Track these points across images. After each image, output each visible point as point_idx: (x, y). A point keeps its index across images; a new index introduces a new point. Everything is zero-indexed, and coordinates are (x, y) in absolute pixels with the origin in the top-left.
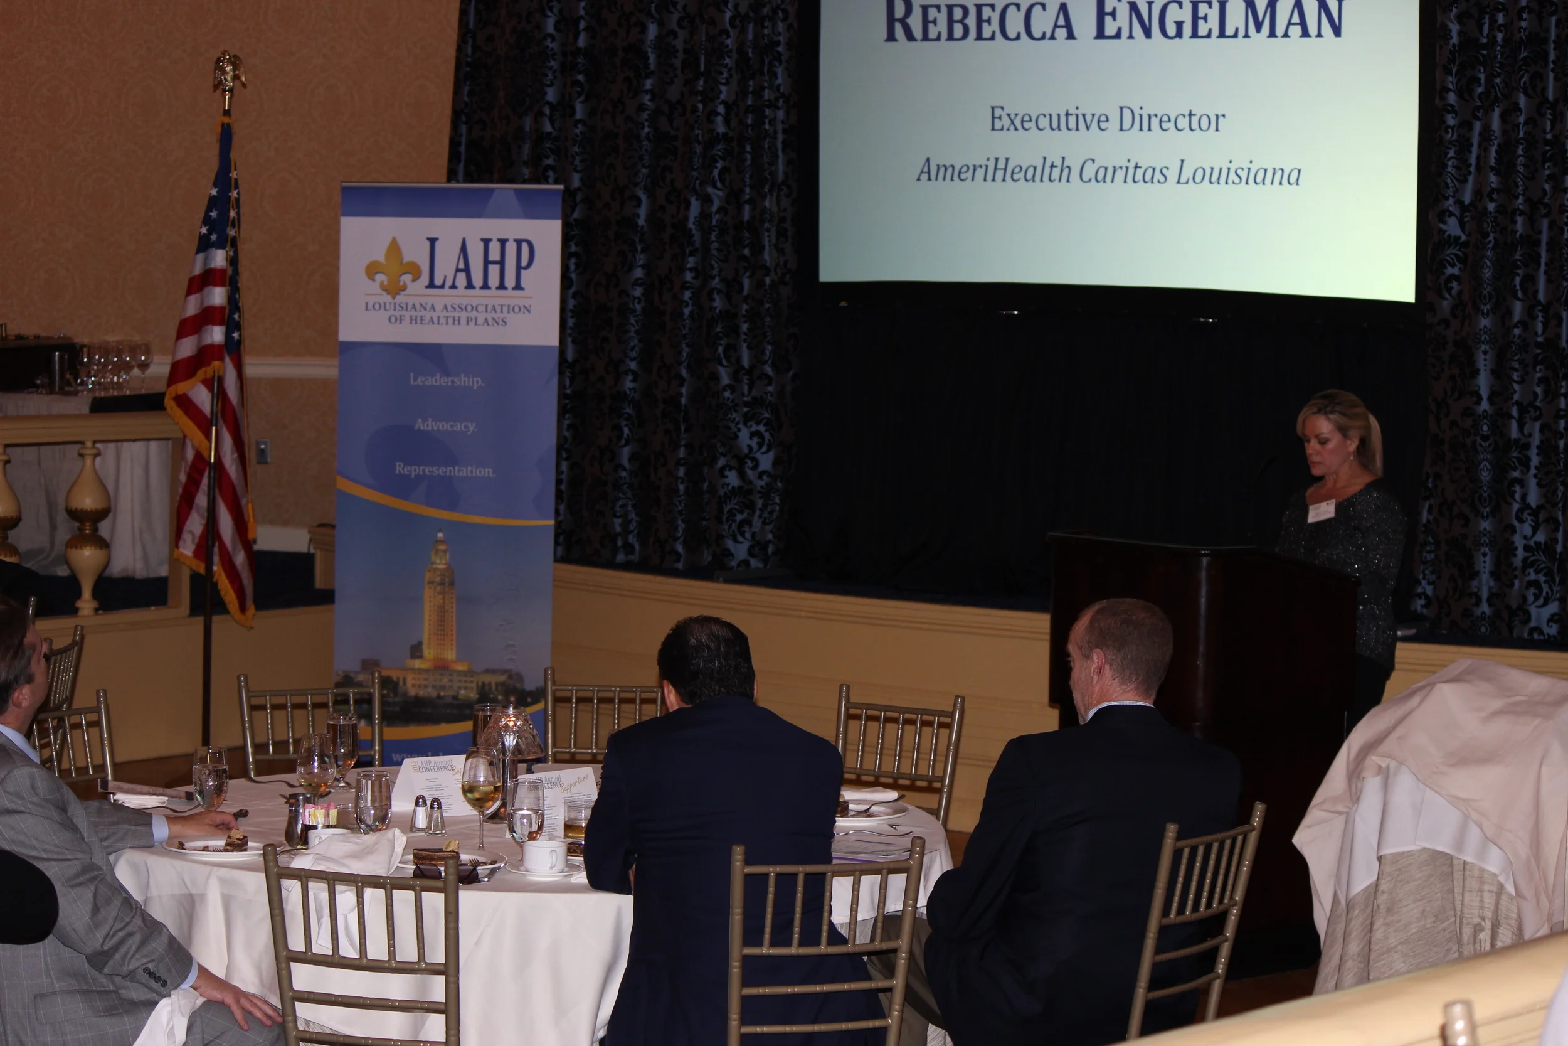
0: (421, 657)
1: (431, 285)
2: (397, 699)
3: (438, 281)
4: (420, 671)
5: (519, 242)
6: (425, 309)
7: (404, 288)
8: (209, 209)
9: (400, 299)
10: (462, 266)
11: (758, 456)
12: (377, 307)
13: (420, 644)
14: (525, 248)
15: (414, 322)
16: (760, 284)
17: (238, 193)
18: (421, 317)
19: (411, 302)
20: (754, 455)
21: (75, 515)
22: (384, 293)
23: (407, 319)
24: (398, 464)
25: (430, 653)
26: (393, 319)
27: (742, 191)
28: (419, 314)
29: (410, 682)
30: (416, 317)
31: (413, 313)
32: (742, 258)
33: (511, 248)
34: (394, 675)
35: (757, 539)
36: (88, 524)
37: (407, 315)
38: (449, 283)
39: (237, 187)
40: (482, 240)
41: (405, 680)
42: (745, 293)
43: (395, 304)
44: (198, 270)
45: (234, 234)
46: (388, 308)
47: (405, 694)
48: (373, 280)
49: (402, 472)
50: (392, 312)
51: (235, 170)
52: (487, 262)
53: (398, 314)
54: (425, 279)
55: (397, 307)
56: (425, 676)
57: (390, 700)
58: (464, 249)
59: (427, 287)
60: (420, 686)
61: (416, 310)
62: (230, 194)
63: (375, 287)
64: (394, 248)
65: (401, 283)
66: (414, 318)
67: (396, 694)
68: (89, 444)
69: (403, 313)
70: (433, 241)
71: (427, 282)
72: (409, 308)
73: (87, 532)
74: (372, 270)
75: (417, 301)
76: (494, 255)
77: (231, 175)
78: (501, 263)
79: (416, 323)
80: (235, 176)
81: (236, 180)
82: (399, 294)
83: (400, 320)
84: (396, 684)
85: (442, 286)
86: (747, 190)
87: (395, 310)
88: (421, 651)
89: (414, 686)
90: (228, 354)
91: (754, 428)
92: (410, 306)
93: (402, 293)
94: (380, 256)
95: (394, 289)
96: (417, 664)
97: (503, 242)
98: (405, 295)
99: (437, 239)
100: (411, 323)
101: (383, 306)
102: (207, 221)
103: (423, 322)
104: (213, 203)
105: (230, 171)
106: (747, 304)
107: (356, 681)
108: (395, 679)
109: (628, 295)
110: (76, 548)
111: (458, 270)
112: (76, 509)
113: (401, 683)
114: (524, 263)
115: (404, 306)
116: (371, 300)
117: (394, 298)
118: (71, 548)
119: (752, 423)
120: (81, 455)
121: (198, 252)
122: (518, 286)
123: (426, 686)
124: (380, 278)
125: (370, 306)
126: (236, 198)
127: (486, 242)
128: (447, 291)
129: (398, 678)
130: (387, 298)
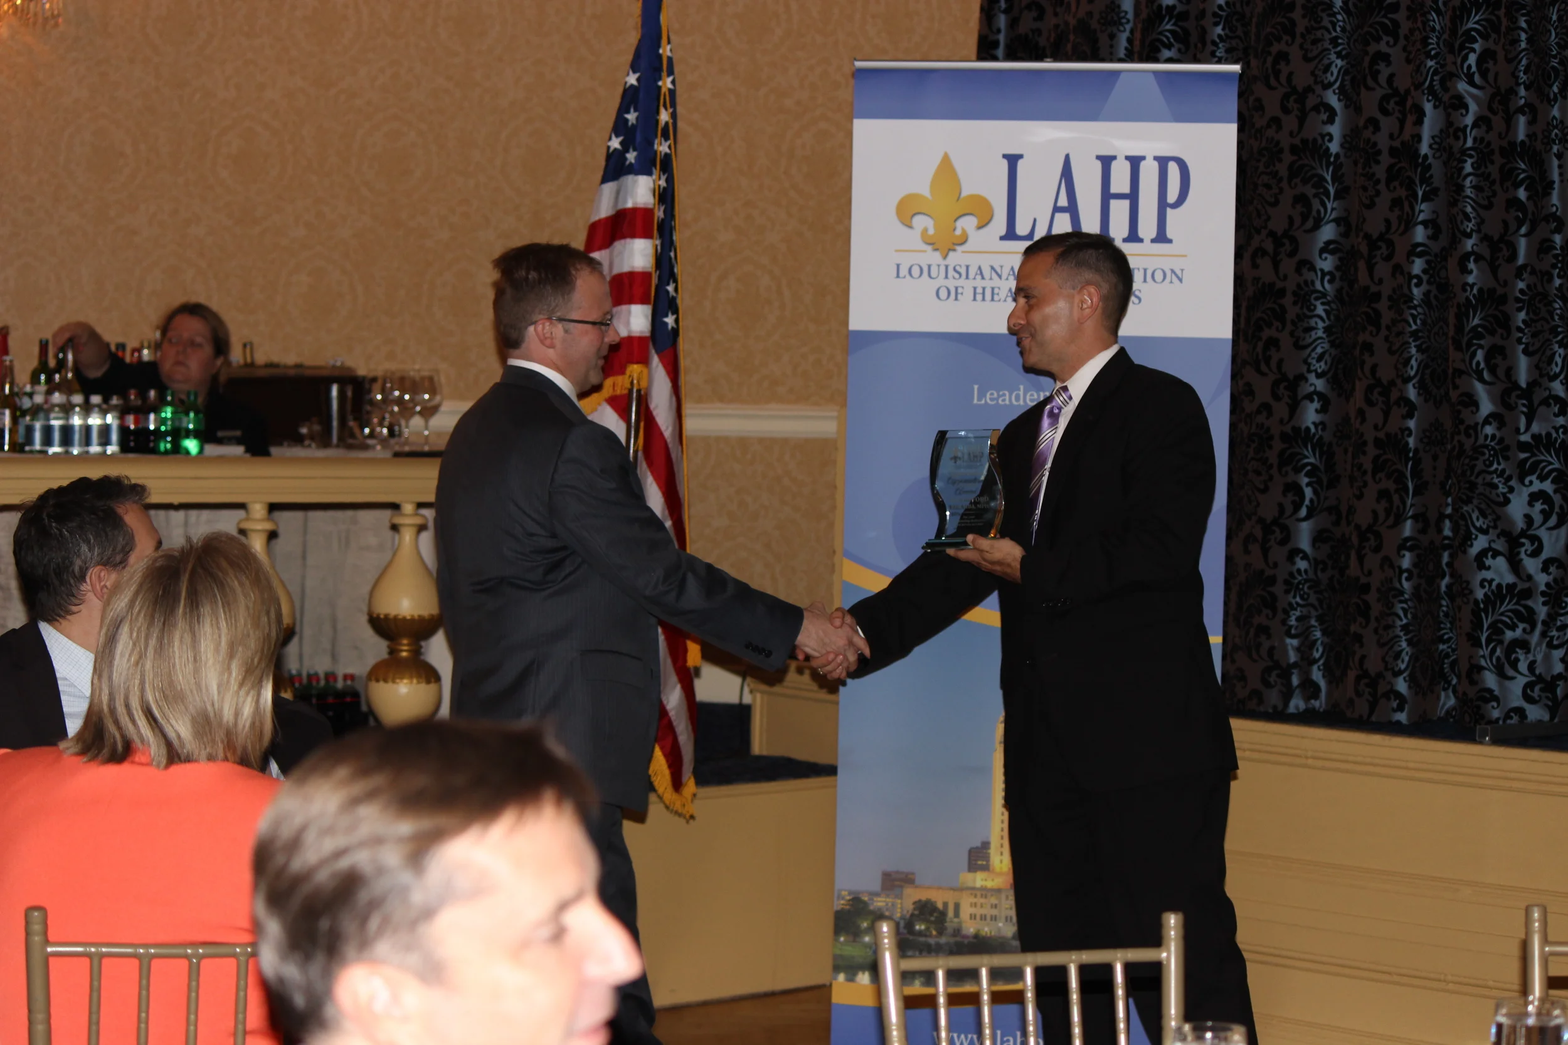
0: (986, 868)
1: (1011, 235)
2: (943, 940)
3: (1022, 229)
4: (985, 892)
5: (1163, 162)
6: (1000, 277)
7: (963, 240)
8: (623, 109)
9: (954, 258)
10: (1063, 202)
11: (1543, 533)
12: (916, 271)
13: (986, 845)
14: (1173, 169)
15: (979, 297)
16: (1545, 247)
17: (673, 82)
18: (993, 289)
19: (974, 262)
20: (1538, 533)
21: (383, 626)
22: (929, 248)
23: (969, 293)
25: (1001, 862)
26: (943, 294)
27: (1512, 91)
28: (988, 284)
29: (966, 911)
30: (984, 289)
31: (979, 283)
32: (1514, 202)
33: (1149, 173)
34: (939, 898)
35: (1537, 672)
36: (405, 641)
37: (967, 286)
39: (671, 72)
40: (1098, 157)
41: (957, 907)
42: (1521, 261)
43: (947, 267)
44: (604, 210)
45: (668, 151)
46: (934, 274)
47: (957, 932)
48: (911, 227)
50: (941, 281)
51: (669, 42)
52: (1107, 196)
53: (951, 284)
54: (999, 225)
55: (951, 273)
56: (993, 900)
57: (932, 941)
58: (1067, 173)
59: (1002, 238)
60: (983, 918)
61: (983, 278)
62: (660, 83)
63: (912, 238)
64: (946, 171)
65: (958, 232)
66: (979, 290)
67: (941, 932)
68: (408, 508)
69: (961, 282)
70: (1013, 160)
71: (1003, 231)
72: (971, 275)
73: (404, 654)
74: (908, 209)
75: (985, 262)
76: (1120, 182)
77: (661, 51)
78: (1133, 196)
79: (984, 299)
80: (669, 54)
81: (670, 59)
82: (954, 250)
83: (956, 294)
84: (943, 914)
86: (1522, 92)
87: (946, 277)
88: (987, 858)
89: (973, 917)
90: (657, 352)
91: (1537, 486)
92: (973, 271)
93: (959, 248)
94: (923, 188)
95: (946, 242)
96: (980, 880)
97: (1135, 162)
98: (963, 252)
99: (1021, 156)
100: (975, 299)
101: (926, 271)
102: (620, 127)
103: (996, 298)
104: (630, 97)
105: (659, 46)
106: (1522, 280)
107: (871, 908)
108: (940, 906)
109: (1312, 268)
110: (386, 681)
111: (1057, 209)
112: (386, 616)
113: (951, 913)
114: (1172, 196)
115: (963, 271)
116: (906, 262)
117: (945, 257)
118: (377, 681)
119: (1533, 478)
120: (395, 528)
121: (604, 180)
122: (1161, 237)
123: (994, 918)
124: (920, 222)
125: (904, 271)
126: (670, 90)
127: (1106, 161)
129: (945, 904)
130: (935, 258)
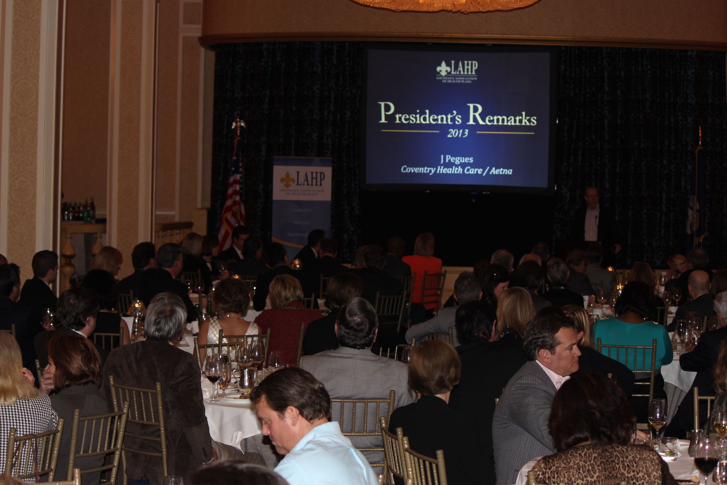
1: (298, 184)
3: (300, 183)
5: (321, 173)
6: (296, 191)
7: (290, 185)
9: (289, 188)
10: (306, 179)
12: (283, 190)
14: (322, 175)
19: (292, 189)
24: (288, 233)
26: (287, 194)
30: (294, 193)
33: (319, 175)
37: (291, 193)
38: (302, 184)
43: (288, 189)
44: (232, 180)
45: (242, 170)
48: (282, 183)
49: (290, 235)
52: (312, 178)
54: (296, 183)
58: (306, 175)
61: (293, 191)
62: (240, 159)
63: (282, 185)
64: (288, 175)
70: (298, 173)
74: (282, 180)
75: (294, 189)
76: (314, 176)
78: (316, 178)
79: (294, 195)
83: (289, 194)
85: (301, 185)
87: (288, 191)
95: (287, 185)
97: (317, 173)
98: (291, 187)
100: (292, 195)
111: (305, 180)
114: (322, 178)
115: (290, 190)
116: (282, 188)
122: (321, 185)
124: (284, 182)
125: (281, 190)
127: (312, 173)
128: (302, 186)
130: (285, 188)
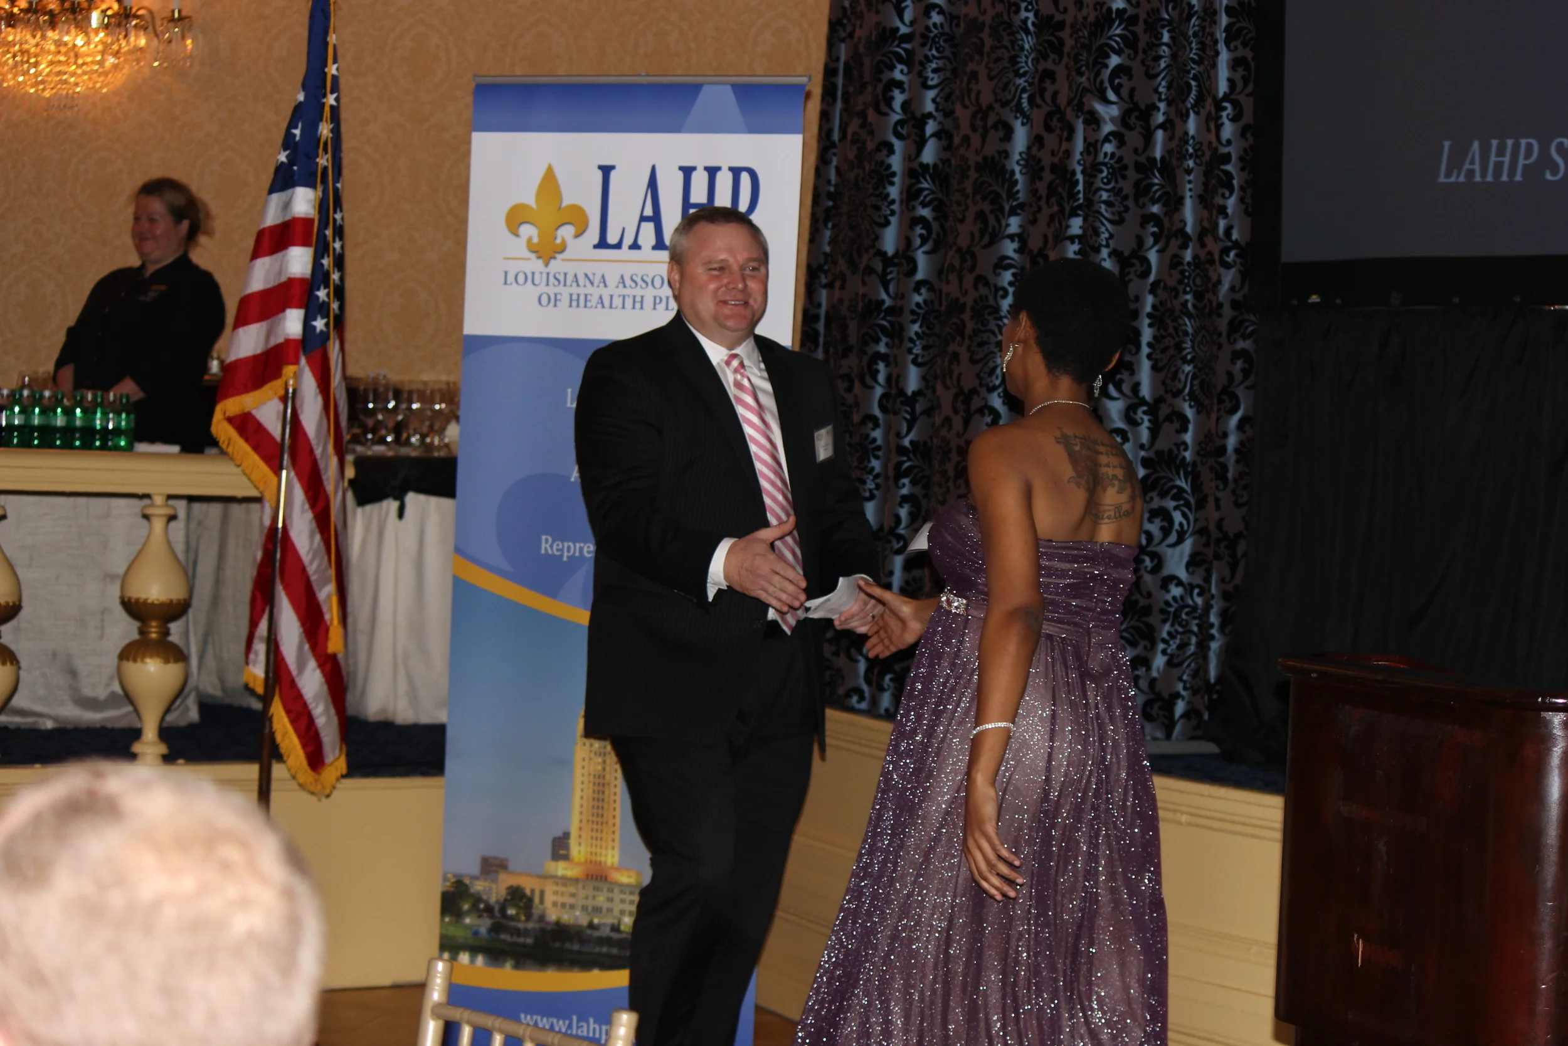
0: (566, 858)
1: (602, 244)
2: (530, 925)
3: (612, 239)
4: (565, 881)
5: (736, 172)
6: (592, 283)
7: (562, 249)
8: (292, 124)
9: (556, 266)
10: (648, 212)
11: (1162, 549)
12: (521, 278)
13: (567, 835)
14: (745, 180)
15: (574, 304)
16: (1176, 262)
17: (337, 99)
18: (586, 296)
19: (571, 269)
20: (1159, 549)
21: (134, 608)
22: (533, 256)
23: (565, 300)
24: (544, 537)
25: (579, 852)
26: (544, 300)
27: (1154, 108)
28: (582, 291)
29: (550, 898)
30: (578, 295)
31: (575, 290)
32: (1150, 219)
33: (724, 183)
34: (528, 884)
35: (1157, 690)
36: (154, 624)
37: (565, 292)
38: (628, 240)
39: (335, 88)
40: (681, 168)
41: (542, 893)
42: (1152, 277)
43: (548, 274)
44: (272, 218)
45: (326, 164)
46: (537, 281)
47: (542, 918)
48: (517, 235)
49: (550, 552)
50: (542, 288)
51: (335, 62)
53: (551, 290)
54: (593, 234)
55: (552, 279)
56: (572, 889)
57: (521, 926)
58: (654, 183)
59: (596, 247)
60: (563, 905)
61: (578, 285)
62: (325, 100)
63: (518, 246)
64: (549, 183)
65: (559, 241)
66: (575, 297)
67: (529, 917)
68: (159, 500)
69: (560, 289)
70: (606, 171)
71: (596, 240)
72: (568, 283)
73: (154, 636)
74: (515, 219)
75: (580, 269)
76: (699, 192)
77: (326, 70)
79: (578, 306)
80: (334, 72)
81: (334, 77)
82: (555, 258)
83: (555, 300)
84: (530, 900)
85: (618, 246)
86: (1162, 106)
87: (548, 284)
88: (567, 847)
89: (555, 904)
90: (305, 354)
91: (1156, 504)
92: (570, 278)
93: (559, 257)
94: (529, 198)
95: (547, 250)
96: (561, 869)
97: (712, 172)
98: (563, 260)
99: (613, 167)
100: (571, 306)
101: (530, 278)
102: (288, 142)
103: (589, 304)
104: (298, 113)
105: (325, 65)
107: (472, 891)
108: (528, 892)
110: (135, 661)
111: (643, 219)
112: (137, 600)
113: (537, 900)
115: (561, 278)
116: (513, 268)
117: (547, 265)
118: (128, 660)
119: (1154, 494)
120: (146, 517)
121: (271, 191)
123: (572, 907)
124: (528, 231)
125: (511, 279)
126: (332, 107)
127: (687, 171)
128: (625, 253)
129: (533, 891)
130: (537, 265)
